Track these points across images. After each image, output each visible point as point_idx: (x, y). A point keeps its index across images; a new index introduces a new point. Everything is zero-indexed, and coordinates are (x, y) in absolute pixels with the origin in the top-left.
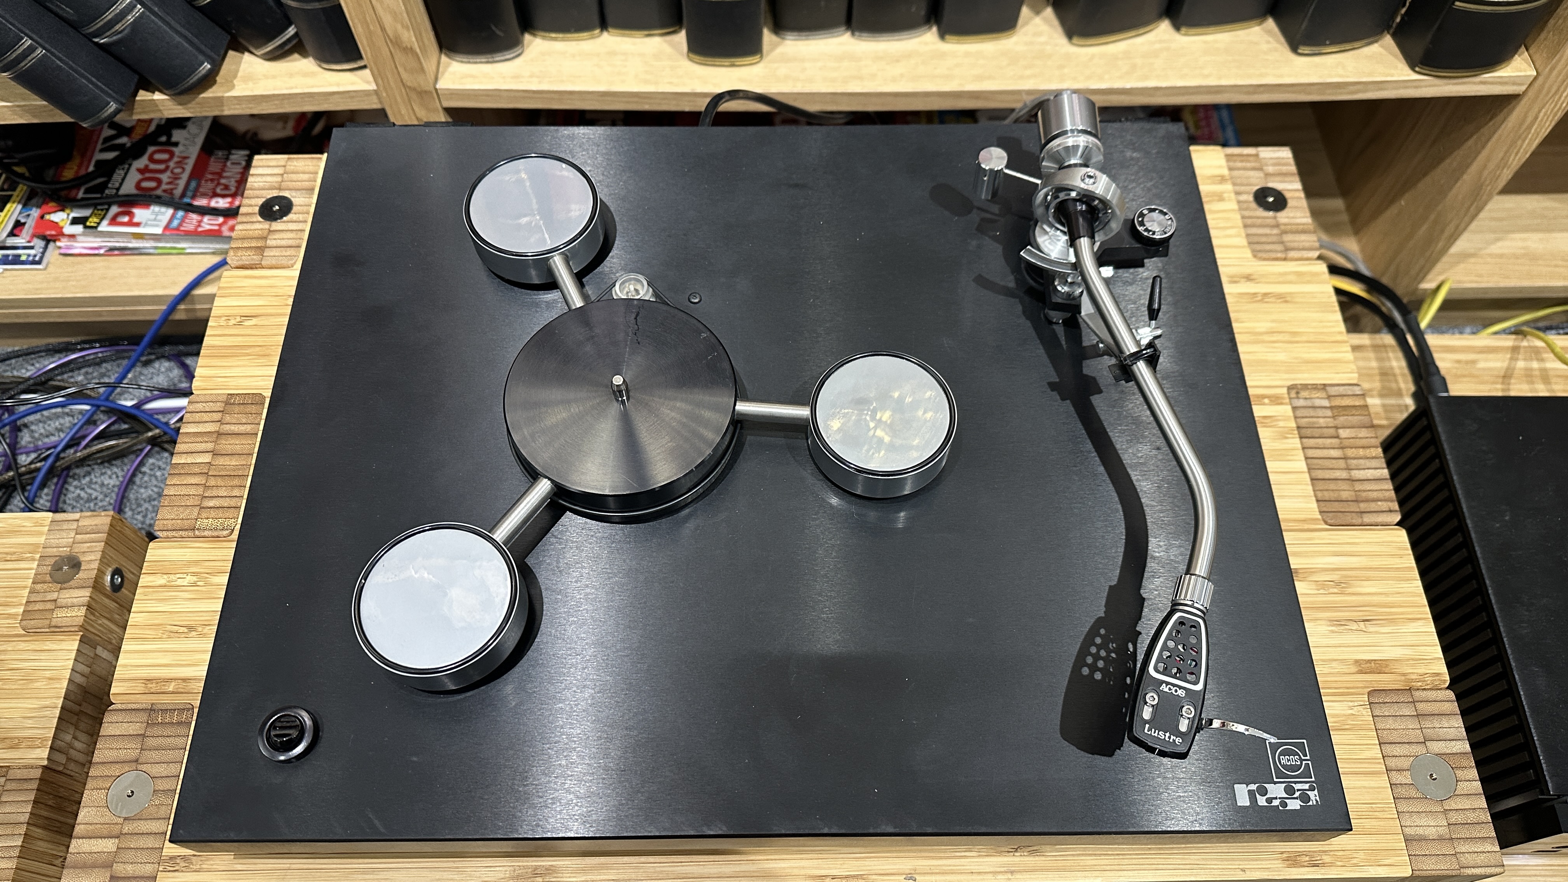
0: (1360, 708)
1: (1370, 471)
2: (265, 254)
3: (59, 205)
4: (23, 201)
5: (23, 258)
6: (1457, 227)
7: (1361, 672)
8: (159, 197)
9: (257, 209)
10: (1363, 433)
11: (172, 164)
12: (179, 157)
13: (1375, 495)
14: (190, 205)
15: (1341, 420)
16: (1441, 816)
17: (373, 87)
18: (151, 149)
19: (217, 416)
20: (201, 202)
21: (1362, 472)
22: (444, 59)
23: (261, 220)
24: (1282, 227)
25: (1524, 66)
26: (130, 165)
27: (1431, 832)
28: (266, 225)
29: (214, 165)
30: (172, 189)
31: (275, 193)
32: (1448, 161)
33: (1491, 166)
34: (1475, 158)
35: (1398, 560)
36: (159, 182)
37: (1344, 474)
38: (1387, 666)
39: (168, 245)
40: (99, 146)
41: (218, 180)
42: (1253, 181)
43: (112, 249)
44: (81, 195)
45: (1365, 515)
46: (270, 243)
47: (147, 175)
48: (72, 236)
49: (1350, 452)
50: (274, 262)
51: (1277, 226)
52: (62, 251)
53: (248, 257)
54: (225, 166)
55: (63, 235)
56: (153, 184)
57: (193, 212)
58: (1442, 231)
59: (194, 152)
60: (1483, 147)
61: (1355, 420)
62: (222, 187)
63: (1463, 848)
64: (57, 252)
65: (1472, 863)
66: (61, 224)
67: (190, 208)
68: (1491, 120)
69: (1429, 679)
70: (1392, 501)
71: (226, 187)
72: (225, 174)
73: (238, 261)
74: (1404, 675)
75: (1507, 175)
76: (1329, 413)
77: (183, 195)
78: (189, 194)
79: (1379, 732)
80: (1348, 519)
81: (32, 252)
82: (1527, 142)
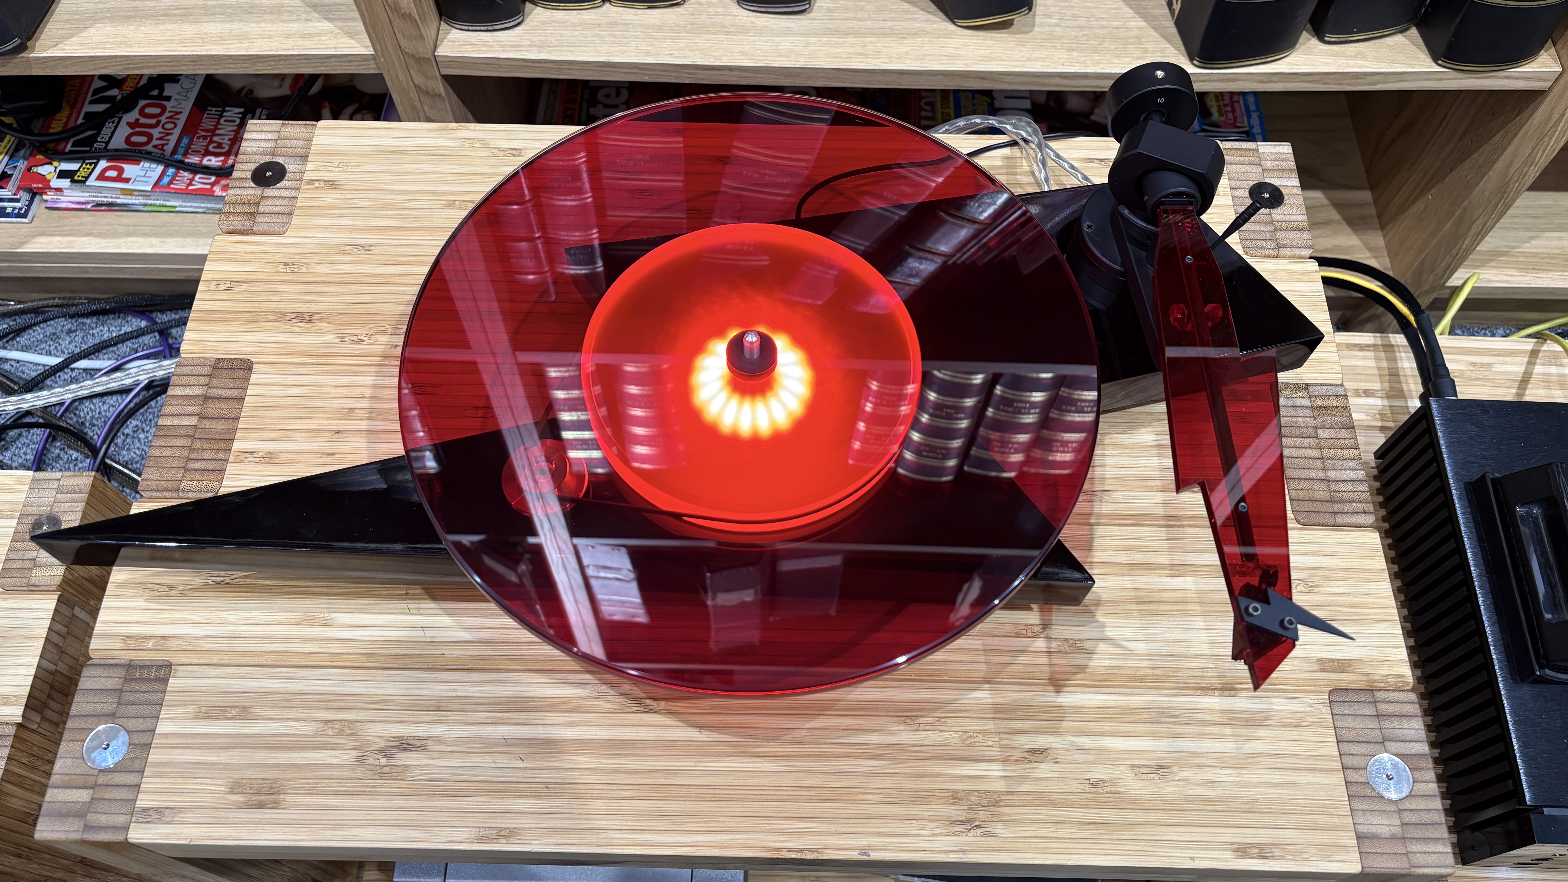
0: (1320, 706)
1: (1347, 472)
2: (257, 220)
3: (47, 157)
4: (10, 152)
5: (9, 210)
6: (1485, 225)
7: (1323, 670)
8: (150, 153)
9: (249, 175)
10: (1343, 434)
11: (163, 119)
12: (170, 112)
13: (1351, 496)
14: (182, 162)
15: (1321, 420)
16: (1396, 816)
17: (370, 51)
18: (142, 103)
19: (204, 380)
20: (194, 159)
21: (1339, 473)
22: (444, 25)
23: (253, 185)
24: (1277, 224)
25: (1550, 61)
26: (120, 119)
27: (1384, 831)
28: (258, 191)
29: (207, 123)
30: (163, 145)
31: (268, 159)
32: (1475, 156)
33: (1518, 163)
34: (1501, 154)
35: (1368, 562)
36: (150, 137)
37: (1320, 474)
38: (1350, 665)
39: (158, 202)
40: (89, 98)
41: (212, 137)
42: (1251, 176)
43: (99, 205)
44: (69, 148)
45: (1338, 516)
46: (262, 209)
47: (137, 129)
48: (59, 190)
49: (1328, 453)
50: (265, 228)
51: (1271, 222)
52: (49, 205)
53: (238, 222)
54: (218, 123)
55: (50, 188)
56: (143, 139)
57: (185, 170)
58: (1469, 229)
59: (186, 107)
60: (1509, 143)
61: (1334, 420)
62: (215, 145)
63: (1415, 847)
64: (44, 205)
65: (1422, 863)
66: (48, 177)
67: (181, 166)
68: (1517, 115)
69: (1392, 680)
70: (1367, 503)
71: (220, 146)
72: (218, 132)
73: (229, 225)
74: (1368, 675)
75: (1534, 173)
76: (1309, 413)
77: (174, 152)
78: (181, 151)
79: (1337, 730)
80: (1322, 519)
81: (18, 205)
82: (1554, 138)
